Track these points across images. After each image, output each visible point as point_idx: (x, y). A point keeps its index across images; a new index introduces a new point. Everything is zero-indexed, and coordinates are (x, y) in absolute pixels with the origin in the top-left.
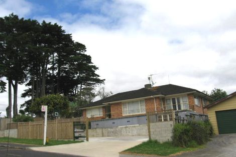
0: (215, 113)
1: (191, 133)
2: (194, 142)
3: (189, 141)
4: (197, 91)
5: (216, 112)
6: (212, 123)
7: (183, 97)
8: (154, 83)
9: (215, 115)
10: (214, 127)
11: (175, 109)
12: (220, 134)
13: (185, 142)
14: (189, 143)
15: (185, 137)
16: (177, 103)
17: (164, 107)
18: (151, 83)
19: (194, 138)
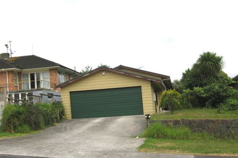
0: (69, 94)
1: (23, 116)
2: (26, 127)
3: (20, 125)
4: (61, 66)
5: (70, 92)
6: (65, 105)
7: (44, 72)
8: (13, 52)
9: (69, 96)
10: (66, 111)
11: (33, 86)
12: (73, 118)
13: (15, 127)
14: (20, 128)
15: (16, 120)
16: (36, 80)
17: (20, 84)
18: (9, 52)
19: (27, 121)
